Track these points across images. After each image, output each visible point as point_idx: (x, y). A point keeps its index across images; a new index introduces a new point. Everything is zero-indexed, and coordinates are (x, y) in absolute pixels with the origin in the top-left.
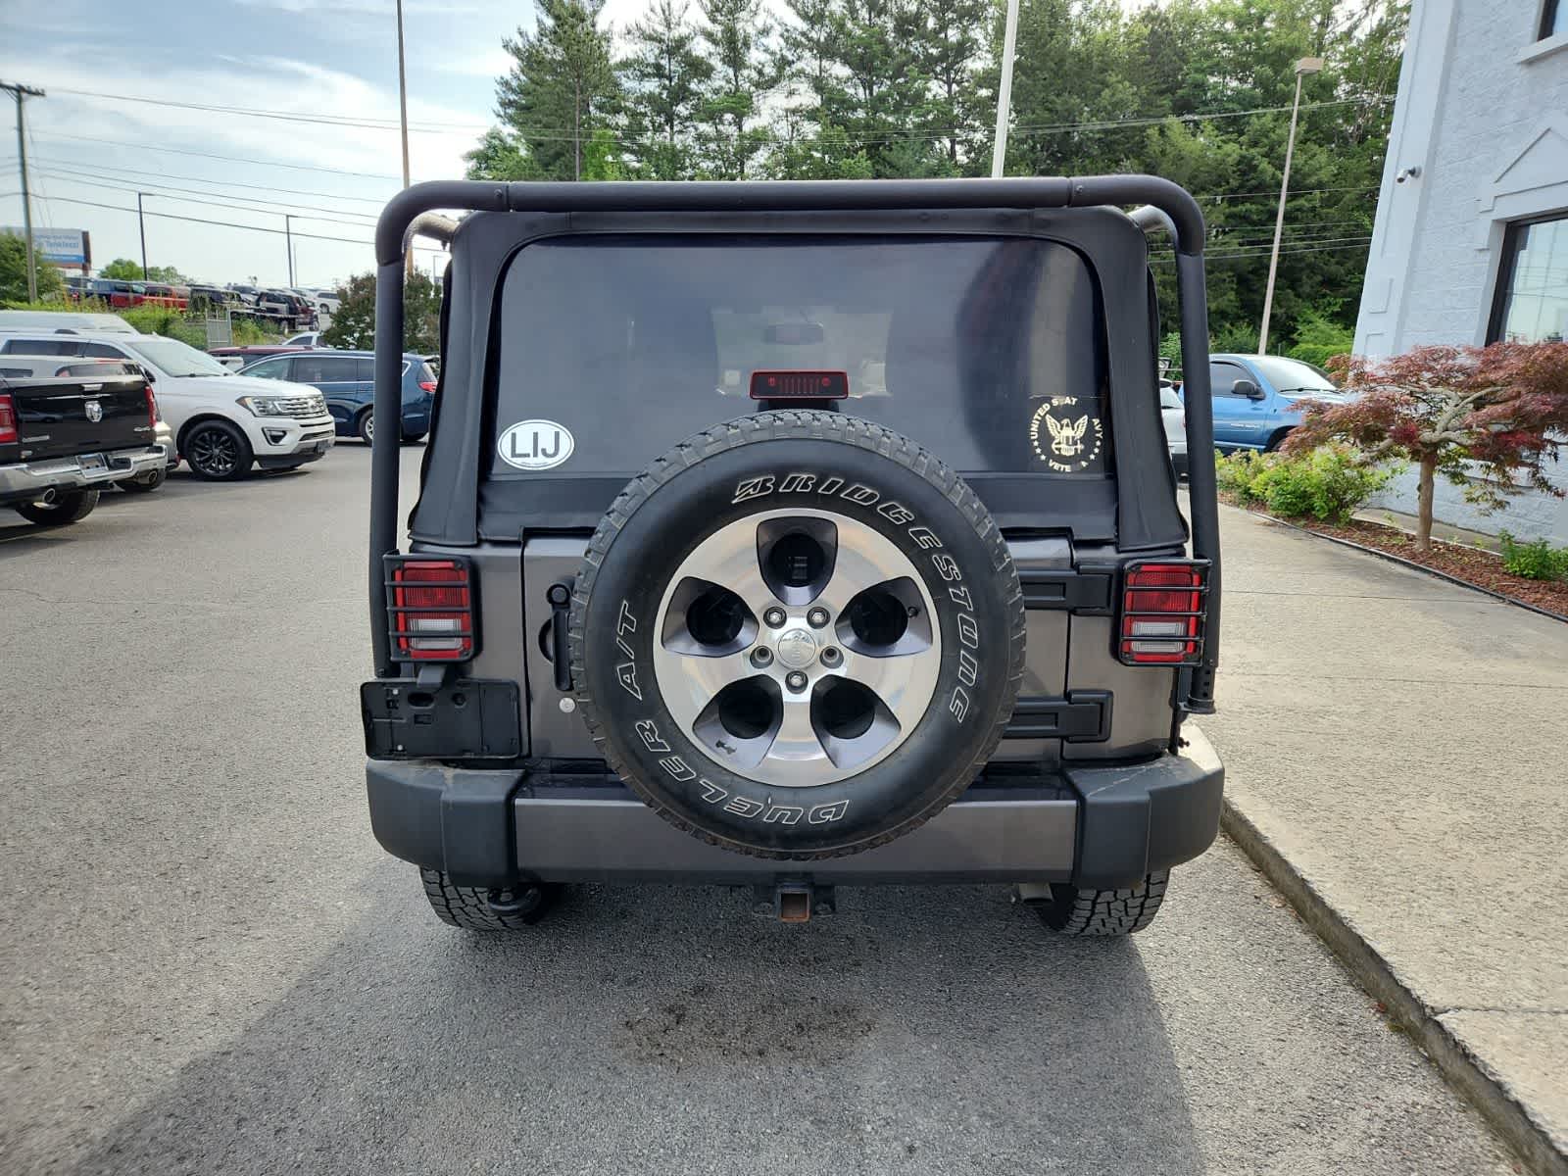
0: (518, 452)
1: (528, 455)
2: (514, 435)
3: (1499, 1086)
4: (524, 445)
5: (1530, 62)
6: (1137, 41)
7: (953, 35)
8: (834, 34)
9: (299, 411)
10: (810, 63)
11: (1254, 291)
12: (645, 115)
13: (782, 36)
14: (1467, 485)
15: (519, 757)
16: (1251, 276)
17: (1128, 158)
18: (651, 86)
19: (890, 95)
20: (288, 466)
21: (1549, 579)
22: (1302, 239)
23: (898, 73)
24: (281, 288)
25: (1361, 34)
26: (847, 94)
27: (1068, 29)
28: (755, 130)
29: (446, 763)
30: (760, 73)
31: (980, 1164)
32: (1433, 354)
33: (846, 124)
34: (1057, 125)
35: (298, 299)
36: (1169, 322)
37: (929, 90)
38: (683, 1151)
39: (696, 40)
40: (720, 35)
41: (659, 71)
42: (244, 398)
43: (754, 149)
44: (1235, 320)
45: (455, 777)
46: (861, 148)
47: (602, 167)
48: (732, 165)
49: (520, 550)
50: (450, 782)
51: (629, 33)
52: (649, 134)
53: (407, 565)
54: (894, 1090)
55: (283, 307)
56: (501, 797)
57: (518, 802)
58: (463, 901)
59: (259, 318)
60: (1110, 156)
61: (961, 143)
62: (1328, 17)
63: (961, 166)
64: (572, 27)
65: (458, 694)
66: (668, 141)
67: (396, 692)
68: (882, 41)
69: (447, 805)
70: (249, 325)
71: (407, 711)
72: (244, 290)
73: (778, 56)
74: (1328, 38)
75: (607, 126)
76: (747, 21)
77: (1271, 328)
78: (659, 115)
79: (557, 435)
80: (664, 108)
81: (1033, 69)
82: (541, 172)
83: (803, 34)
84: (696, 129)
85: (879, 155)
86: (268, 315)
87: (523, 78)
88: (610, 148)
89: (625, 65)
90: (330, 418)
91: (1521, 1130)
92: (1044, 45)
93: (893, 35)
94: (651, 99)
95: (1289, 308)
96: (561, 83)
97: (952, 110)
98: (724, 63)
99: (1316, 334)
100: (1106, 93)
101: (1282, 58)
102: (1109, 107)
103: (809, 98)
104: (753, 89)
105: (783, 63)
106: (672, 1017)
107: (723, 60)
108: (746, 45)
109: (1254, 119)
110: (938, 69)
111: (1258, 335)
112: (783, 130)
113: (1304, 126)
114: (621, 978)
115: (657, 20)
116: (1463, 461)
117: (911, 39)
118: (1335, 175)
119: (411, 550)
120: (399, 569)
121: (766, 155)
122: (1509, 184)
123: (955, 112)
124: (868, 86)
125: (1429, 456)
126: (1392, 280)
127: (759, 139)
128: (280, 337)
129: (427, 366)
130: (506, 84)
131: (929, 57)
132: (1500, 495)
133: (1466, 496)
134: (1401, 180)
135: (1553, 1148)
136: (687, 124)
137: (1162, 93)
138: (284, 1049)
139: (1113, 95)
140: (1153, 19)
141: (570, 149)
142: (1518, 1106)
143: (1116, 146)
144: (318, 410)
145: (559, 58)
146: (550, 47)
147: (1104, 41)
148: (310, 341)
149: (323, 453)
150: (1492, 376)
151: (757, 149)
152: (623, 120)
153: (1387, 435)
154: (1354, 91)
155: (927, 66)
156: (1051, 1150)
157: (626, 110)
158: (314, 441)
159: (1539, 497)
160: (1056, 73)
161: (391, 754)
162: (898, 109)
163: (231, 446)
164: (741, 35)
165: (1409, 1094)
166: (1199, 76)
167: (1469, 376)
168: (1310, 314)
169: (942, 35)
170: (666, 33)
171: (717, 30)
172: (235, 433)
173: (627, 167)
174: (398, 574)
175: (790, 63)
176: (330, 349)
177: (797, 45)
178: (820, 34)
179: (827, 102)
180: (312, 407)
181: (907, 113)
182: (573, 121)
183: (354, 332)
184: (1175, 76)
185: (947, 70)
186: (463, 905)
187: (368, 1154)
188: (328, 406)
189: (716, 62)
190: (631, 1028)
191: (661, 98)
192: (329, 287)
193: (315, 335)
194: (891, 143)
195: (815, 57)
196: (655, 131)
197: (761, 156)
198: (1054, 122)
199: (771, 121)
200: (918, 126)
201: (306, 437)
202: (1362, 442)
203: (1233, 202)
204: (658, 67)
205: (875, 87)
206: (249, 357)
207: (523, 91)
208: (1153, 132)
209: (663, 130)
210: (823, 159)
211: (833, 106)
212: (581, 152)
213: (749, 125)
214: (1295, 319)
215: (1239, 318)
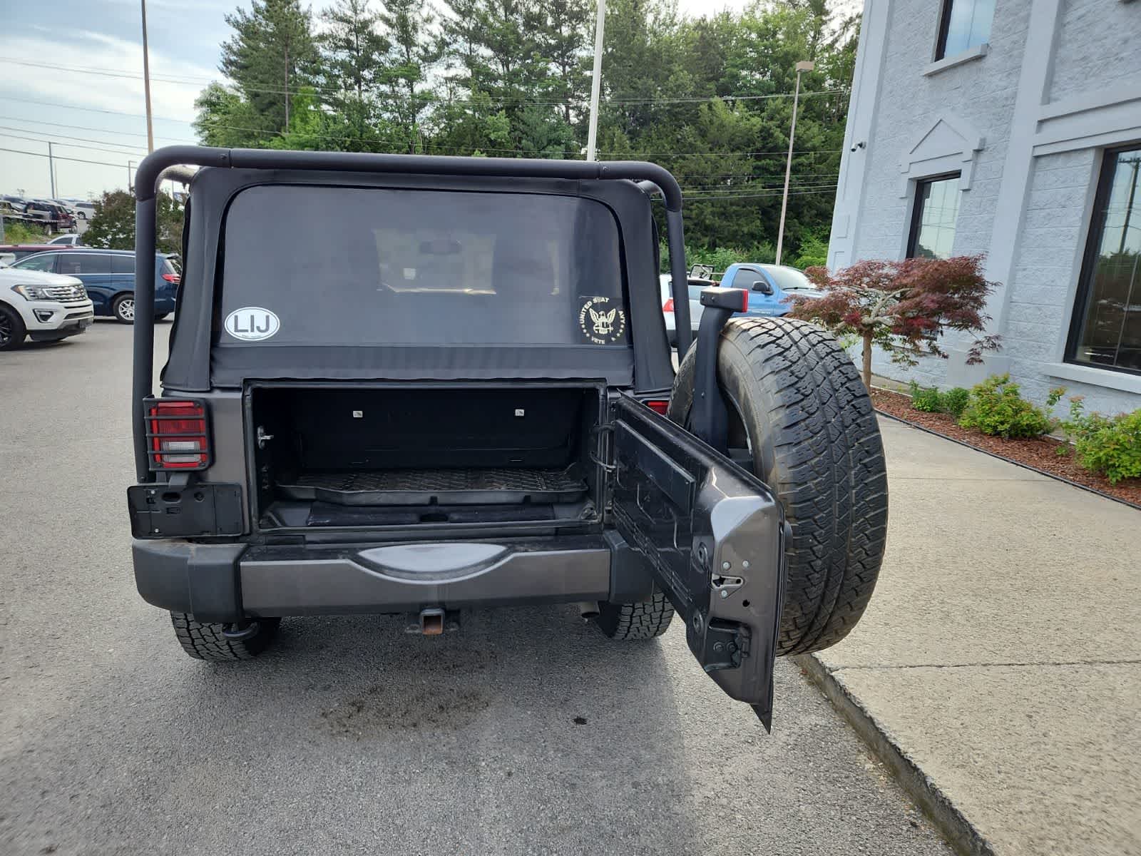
0: (239, 328)
1: (247, 331)
2: (236, 317)
3: (861, 709)
4: (244, 323)
5: (931, 75)
6: (692, 42)
7: (565, 31)
8: (479, 25)
9: (64, 296)
10: (462, 45)
11: (773, 220)
12: (339, 76)
13: (441, 24)
14: (893, 352)
15: (243, 535)
16: (770, 209)
17: (688, 125)
18: (343, 55)
19: (522, 72)
20: (55, 338)
21: (939, 412)
22: (803, 185)
23: (527, 56)
24: (45, 199)
25: (840, 46)
26: (490, 69)
27: (643, 32)
28: (423, 92)
29: (190, 540)
30: (426, 50)
31: (553, 779)
32: (871, 266)
33: (490, 91)
34: (639, 99)
35: (59, 208)
36: (717, 241)
37: (549, 70)
38: (360, 788)
39: (376, 23)
40: (395, 20)
41: (349, 45)
42: (17, 286)
43: (423, 105)
44: (761, 239)
45: (198, 550)
46: (502, 109)
47: (306, 114)
48: (406, 117)
49: (241, 394)
50: (194, 553)
51: (325, 15)
52: (342, 91)
53: (160, 405)
54: (501, 740)
55: (47, 214)
56: (231, 561)
57: (242, 564)
58: (205, 640)
59: (27, 223)
60: (676, 123)
61: (573, 108)
62: (818, 32)
63: (574, 125)
64: (281, 8)
65: (199, 493)
66: (357, 97)
67: (153, 492)
68: (515, 32)
69: (191, 567)
70: (19, 228)
71: (161, 505)
72: (14, 200)
73: (439, 39)
74: (819, 47)
75: (310, 83)
76: (415, 12)
77: (784, 245)
78: (349, 77)
79: (267, 317)
80: (353, 73)
81: (622, 58)
82: (258, 116)
83: (457, 24)
84: (378, 88)
85: (515, 115)
86: (34, 220)
87: (241, 43)
88: (312, 101)
89: (322, 38)
90: (89, 302)
91: (872, 734)
92: (629, 43)
93: (523, 28)
94: (343, 65)
95: (795, 231)
96: (273, 49)
97: (566, 85)
98: (399, 41)
99: (813, 250)
100: (672, 78)
101: (787, 60)
102: (675, 88)
103: (464, 72)
104: (420, 61)
105: (442, 44)
106: (354, 708)
107: (397, 39)
108: (415, 28)
109: (770, 101)
110: (555, 54)
111: (775, 250)
112: (444, 93)
113: (803, 108)
114: (319, 686)
115: (347, 6)
116: (890, 335)
117: (536, 32)
118: (823, 142)
119: (163, 395)
120: (154, 408)
121: (432, 110)
122: (918, 155)
123: (569, 86)
124: (505, 64)
125: (868, 332)
126: (849, 217)
127: (425, 99)
128: (45, 238)
129: (168, 262)
130: (229, 48)
131: (549, 45)
132: (913, 358)
133: (893, 358)
134: (853, 150)
135: (887, 741)
136: (371, 85)
137: (709, 80)
138: (74, 746)
139: (677, 80)
140: (704, 29)
141: (281, 100)
142: (871, 719)
143: (680, 117)
144: (79, 295)
145: (271, 31)
146: (264, 22)
147: (669, 41)
148: (72, 242)
149: (84, 329)
150: (905, 282)
151: (425, 105)
152: (321, 80)
153: (842, 319)
154: (835, 85)
155: (547, 52)
156: (599, 767)
157: (324, 72)
158: (76, 320)
159: (937, 359)
160: (638, 62)
161: (150, 535)
162: (527, 82)
163: (8, 324)
164: (411, 21)
165: (813, 719)
166: (735, 70)
167: (891, 280)
168: (809, 236)
169: (558, 31)
170: (354, 17)
171: (393, 16)
172: (11, 313)
173: (325, 114)
174: (153, 411)
175: (448, 44)
176: (87, 248)
177: (452, 31)
178: (469, 24)
179: (476, 74)
180: (75, 293)
181: (534, 86)
182: (283, 79)
183: (107, 235)
184: (719, 69)
185: (562, 55)
186: (204, 643)
187: (139, 806)
188: (88, 292)
189: (392, 40)
190: (326, 717)
191: (351, 65)
192: (85, 199)
193: (75, 236)
194: (523, 107)
195: (466, 41)
196: (346, 89)
197: (428, 111)
198: (637, 97)
199: (435, 86)
200: (542, 95)
201: (69, 316)
202: (827, 323)
203: (758, 158)
204: (348, 42)
205: (510, 65)
206: (19, 253)
207: (240, 54)
208: (704, 107)
209: (353, 89)
210: (474, 115)
211: (480, 77)
212: (290, 103)
213: (418, 88)
214: (799, 240)
215: (763, 238)
